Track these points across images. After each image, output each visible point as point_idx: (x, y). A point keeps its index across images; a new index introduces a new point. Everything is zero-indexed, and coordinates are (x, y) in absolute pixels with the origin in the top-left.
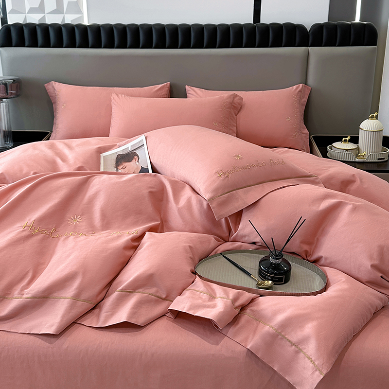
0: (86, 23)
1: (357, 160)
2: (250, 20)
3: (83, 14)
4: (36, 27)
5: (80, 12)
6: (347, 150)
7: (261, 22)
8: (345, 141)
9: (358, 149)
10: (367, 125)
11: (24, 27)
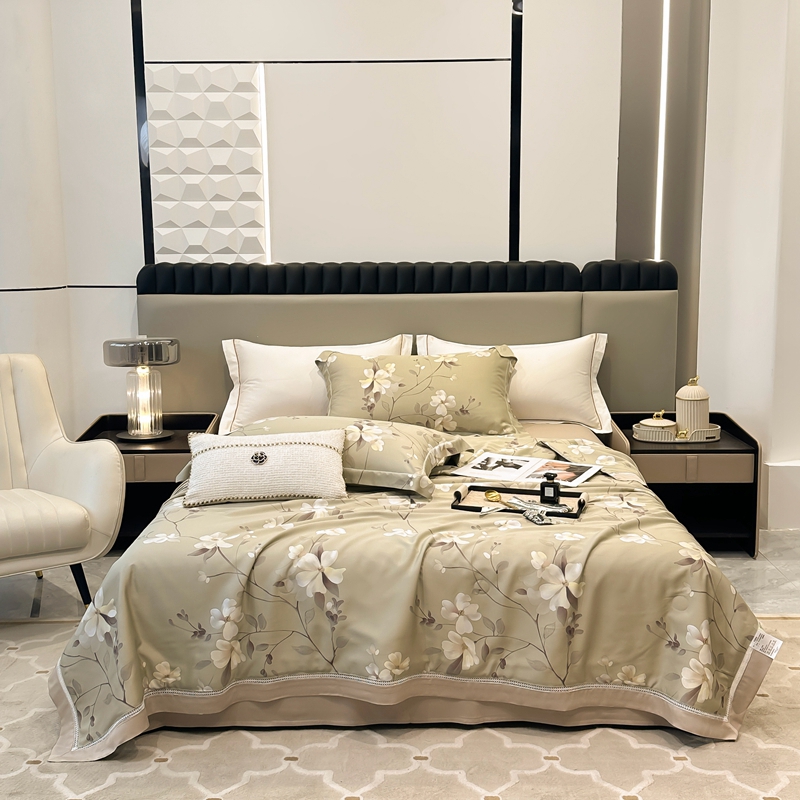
1: (677, 440)
3: (263, 252)
5: (260, 250)
6: (663, 428)
8: (658, 416)
9: (676, 426)
10: (686, 392)
11: (175, 269)
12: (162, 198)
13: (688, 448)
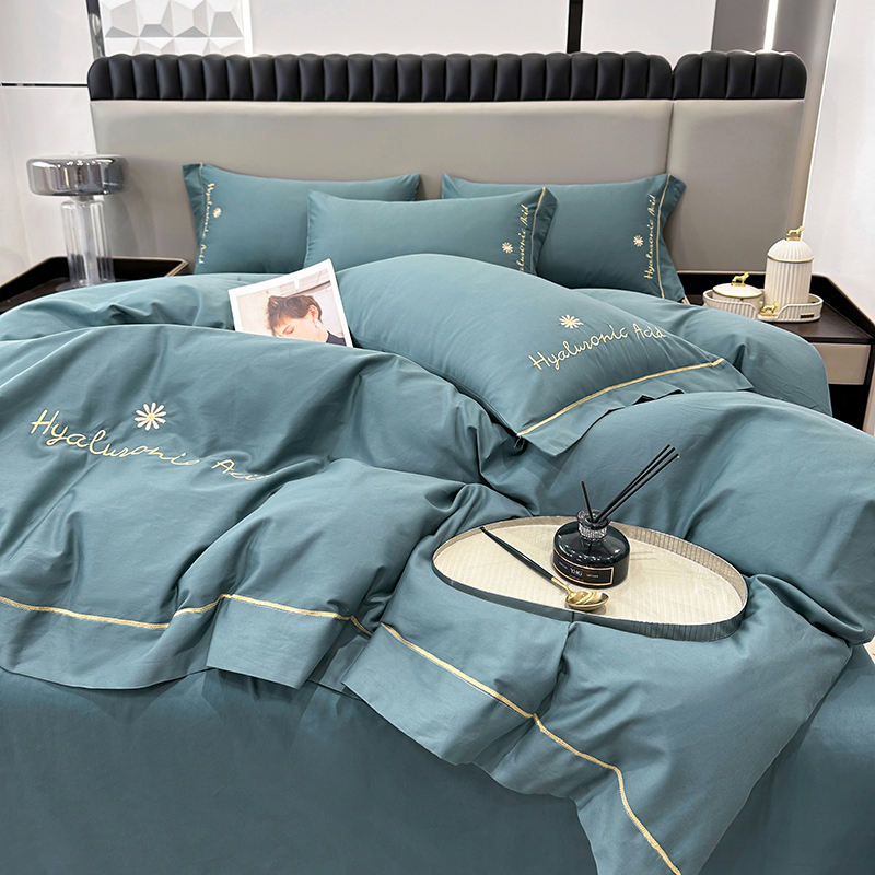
0: (249, 51)
5: (237, 33)
6: (742, 299)
7: (582, 50)
8: (738, 281)
9: (763, 297)
10: (782, 250)
11: (134, 63)
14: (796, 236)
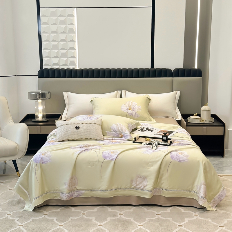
0: (77, 68)
1: (201, 122)
2: (149, 67)
4: (55, 70)
5: (75, 64)
6: (196, 119)
7: (154, 68)
8: (195, 115)
9: (201, 119)
10: (204, 108)
11: (50, 70)
12: (45, 49)
13: (204, 125)
14: (207, 105)
